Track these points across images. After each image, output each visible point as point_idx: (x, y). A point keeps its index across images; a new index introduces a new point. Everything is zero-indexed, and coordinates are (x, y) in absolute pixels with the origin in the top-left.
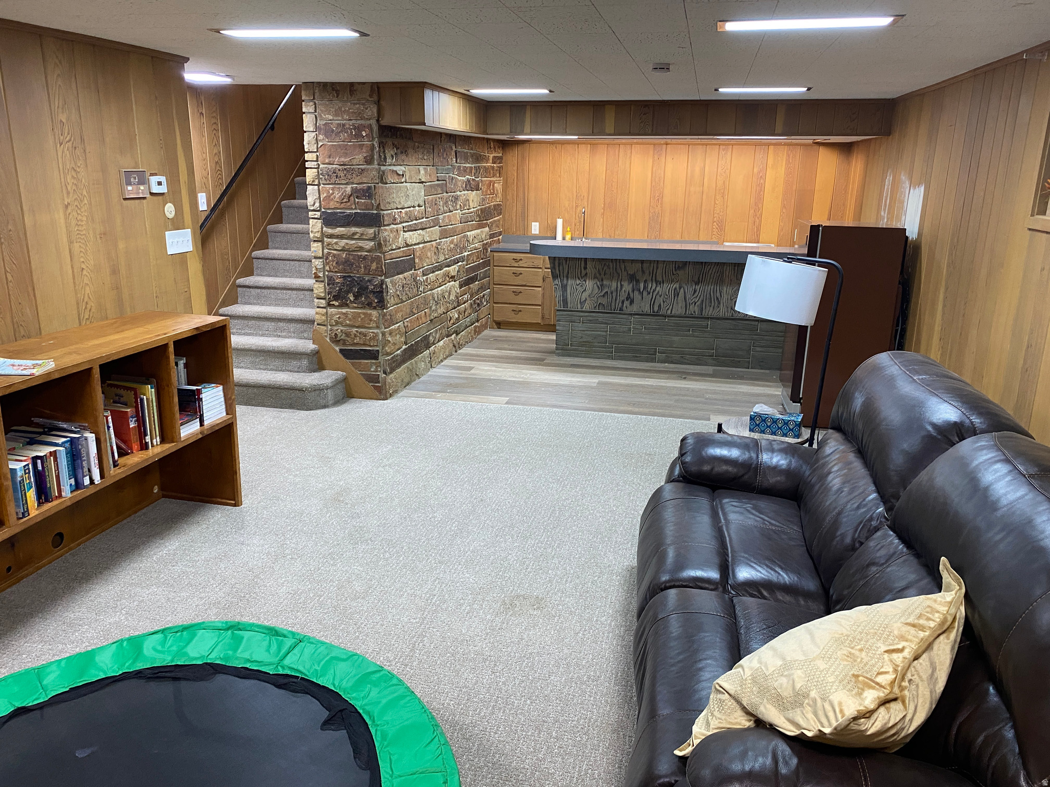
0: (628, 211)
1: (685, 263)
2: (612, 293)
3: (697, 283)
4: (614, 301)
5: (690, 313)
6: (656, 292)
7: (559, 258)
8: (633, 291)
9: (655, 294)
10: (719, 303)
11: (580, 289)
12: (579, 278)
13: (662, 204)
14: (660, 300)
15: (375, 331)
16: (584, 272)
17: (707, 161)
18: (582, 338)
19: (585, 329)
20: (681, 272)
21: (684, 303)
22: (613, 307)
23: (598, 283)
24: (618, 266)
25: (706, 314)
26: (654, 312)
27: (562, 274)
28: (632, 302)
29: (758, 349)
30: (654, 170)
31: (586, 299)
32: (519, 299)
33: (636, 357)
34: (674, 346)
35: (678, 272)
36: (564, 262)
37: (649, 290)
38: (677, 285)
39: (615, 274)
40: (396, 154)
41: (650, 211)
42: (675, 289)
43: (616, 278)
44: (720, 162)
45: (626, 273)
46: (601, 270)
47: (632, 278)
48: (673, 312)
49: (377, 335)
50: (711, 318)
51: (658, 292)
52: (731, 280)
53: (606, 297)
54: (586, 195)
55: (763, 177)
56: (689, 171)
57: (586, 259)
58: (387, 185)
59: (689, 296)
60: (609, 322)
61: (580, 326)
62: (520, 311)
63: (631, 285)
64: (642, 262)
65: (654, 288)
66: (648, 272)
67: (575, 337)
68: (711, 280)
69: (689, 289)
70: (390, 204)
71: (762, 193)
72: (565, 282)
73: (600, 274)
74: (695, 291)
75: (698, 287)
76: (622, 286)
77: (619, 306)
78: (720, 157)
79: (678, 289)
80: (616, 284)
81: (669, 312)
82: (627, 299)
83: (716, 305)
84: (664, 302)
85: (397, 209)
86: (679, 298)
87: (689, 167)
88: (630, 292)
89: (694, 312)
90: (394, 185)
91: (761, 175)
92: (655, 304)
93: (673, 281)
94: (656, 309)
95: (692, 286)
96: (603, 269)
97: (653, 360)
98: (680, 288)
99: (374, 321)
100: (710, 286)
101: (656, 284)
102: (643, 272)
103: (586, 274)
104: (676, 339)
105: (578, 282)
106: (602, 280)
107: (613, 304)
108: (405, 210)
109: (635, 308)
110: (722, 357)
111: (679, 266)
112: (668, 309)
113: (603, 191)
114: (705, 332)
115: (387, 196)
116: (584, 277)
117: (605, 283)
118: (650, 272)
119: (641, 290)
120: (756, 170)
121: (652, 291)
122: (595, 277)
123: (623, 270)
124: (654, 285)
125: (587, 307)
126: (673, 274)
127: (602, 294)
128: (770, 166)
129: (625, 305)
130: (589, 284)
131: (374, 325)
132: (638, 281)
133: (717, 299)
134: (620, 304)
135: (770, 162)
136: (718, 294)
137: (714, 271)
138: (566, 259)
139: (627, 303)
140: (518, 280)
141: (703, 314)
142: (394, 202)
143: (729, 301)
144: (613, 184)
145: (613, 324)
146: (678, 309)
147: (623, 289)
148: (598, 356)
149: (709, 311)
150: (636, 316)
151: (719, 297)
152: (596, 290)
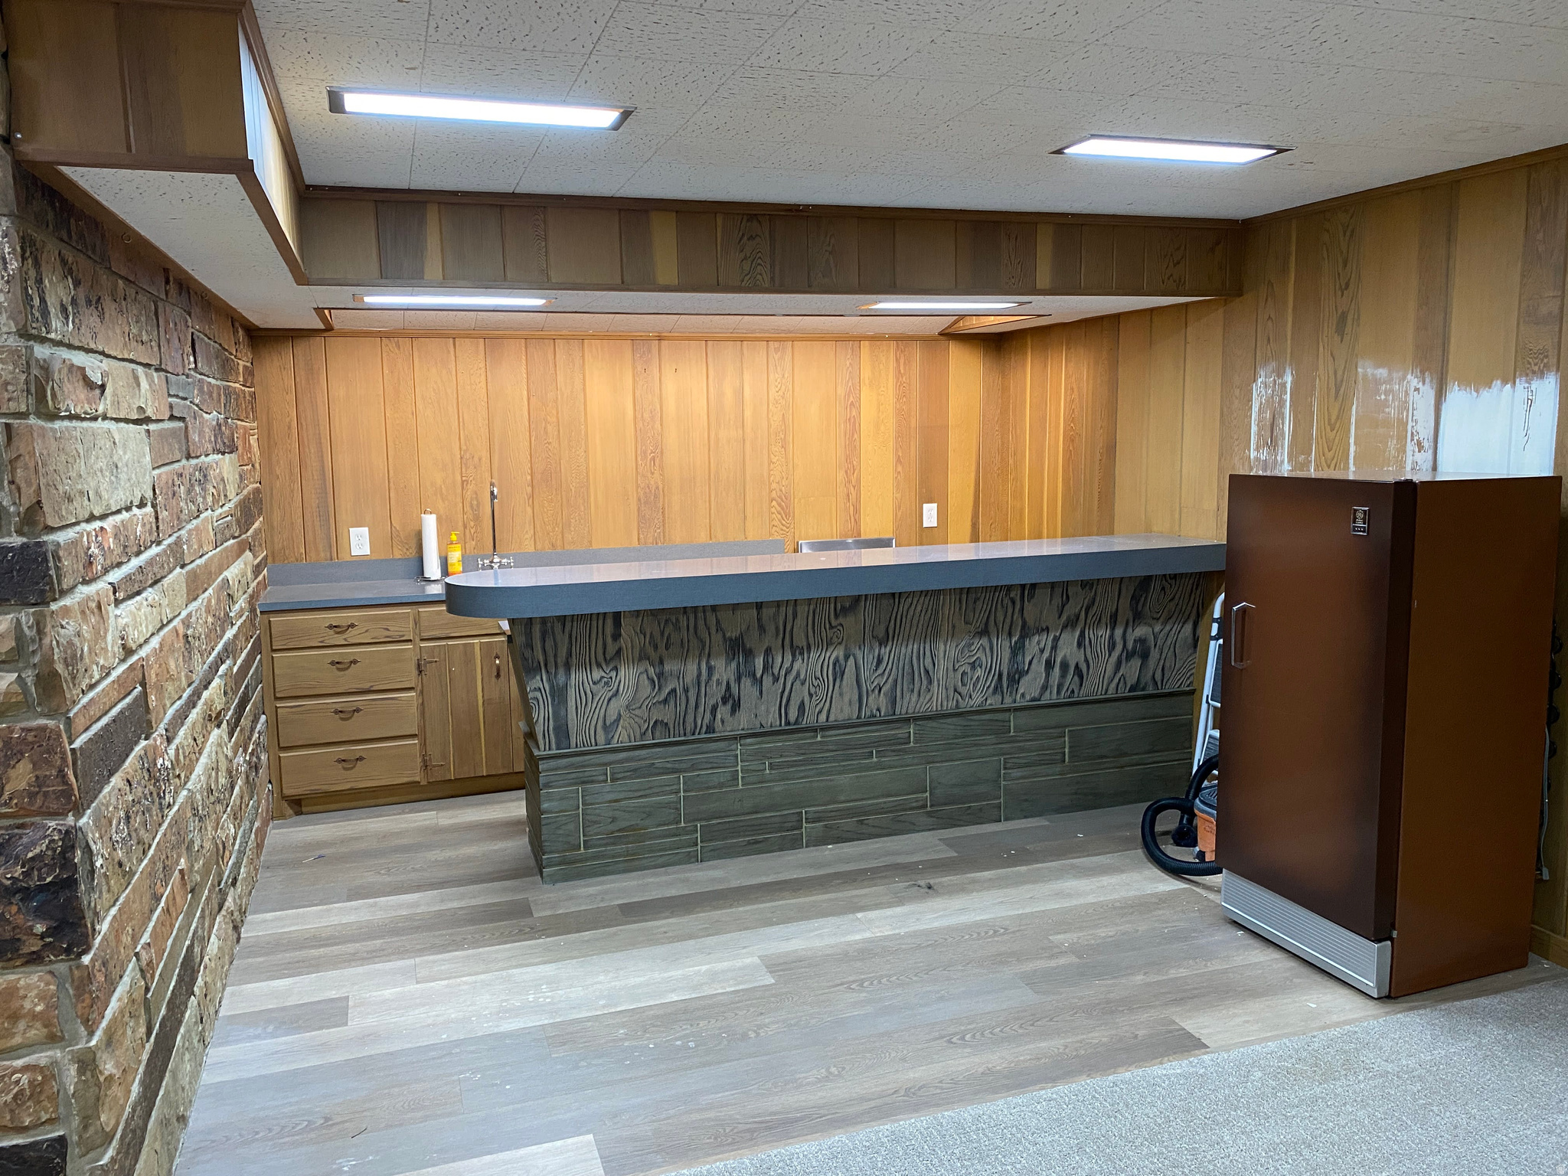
0: (588, 489)
1: (857, 599)
2: (686, 691)
3: (883, 643)
4: (691, 711)
5: (868, 714)
6: (794, 673)
7: (544, 621)
8: (739, 679)
9: (790, 678)
10: (930, 682)
11: (603, 693)
12: (599, 666)
13: (662, 468)
14: (801, 693)
15: (41, 1058)
16: (611, 649)
17: (747, 377)
18: (614, 820)
19: (622, 796)
20: (848, 621)
21: (856, 691)
22: (689, 727)
23: (651, 670)
24: (701, 622)
25: (904, 711)
26: (788, 723)
27: (551, 660)
28: (736, 707)
29: (1016, 773)
30: (638, 394)
31: (620, 715)
32: (354, 728)
33: (757, 842)
34: (842, 798)
35: (841, 620)
36: (558, 627)
37: (776, 672)
38: (839, 652)
39: (694, 642)
40: (74, 302)
41: (638, 486)
42: (837, 661)
43: (697, 653)
44: (771, 377)
45: (720, 635)
46: (657, 635)
47: (738, 648)
48: (832, 718)
49: (49, 1073)
50: (916, 719)
51: (798, 674)
52: (954, 627)
53: (672, 703)
54: (485, 455)
55: (855, 405)
56: (712, 396)
57: (617, 616)
58: (58, 425)
59: (867, 673)
60: (683, 766)
61: (608, 789)
62: (361, 759)
63: (734, 665)
64: (759, 606)
65: (787, 665)
66: (773, 628)
67: (595, 822)
68: (912, 632)
69: (865, 657)
70: (70, 500)
71: (856, 436)
72: (561, 678)
73: (656, 647)
74: (879, 661)
75: (884, 651)
76: (710, 669)
77: (706, 721)
78: (771, 368)
79: (842, 662)
80: (695, 667)
81: (823, 717)
82: (725, 701)
83: (924, 687)
84: (811, 695)
85: (92, 518)
86: (844, 682)
87: (711, 389)
88: (732, 684)
89: (878, 710)
90: (75, 423)
91: (851, 399)
92: (792, 702)
93: (832, 644)
94: (793, 714)
95: (872, 648)
96: (662, 634)
97: (795, 844)
98: (847, 658)
99: (34, 1016)
100: (910, 647)
101: (794, 656)
102: (762, 628)
103: (619, 652)
104: (844, 779)
105: (597, 674)
106: (661, 662)
107: (690, 718)
108: (111, 519)
109: (744, 721)
110: (946, 804)
111: (843, 608)
112: (820, 712)
113: (527, 444)
114: (905, 751)
115: (61, 468)
116: (612, 659)
117: (667, 667)
118: (777, 629)
119: (758, 675)
120: (841, 391)
121: (783, 672)
122: (643, 657)
123: (713, 630)
124: (789, 657)
125: (622, 736)
126: (831, 627)
127: (662, 697)
128: (867, 382)
129: (719, 716)
130: (628, 677)
131: (36, 1032)
132: (749, 654)
133: (927, 672)
134: (708, 715)
135: (866, 373)
136: (928, 660)
137: (919, 608)
138: (562, 619)
139: (723, 711)
140: (348, 680)
141: (898, 711)
142: (81, 493)
143: (951, 673)
144: (549, 428)
145: (693, 768)
146: (843, 709)
147: (715, 679)
148: (661, 860)
149: (909, 704)
150: (749, 741)
151: (930, 667)
152: (646, 689)
